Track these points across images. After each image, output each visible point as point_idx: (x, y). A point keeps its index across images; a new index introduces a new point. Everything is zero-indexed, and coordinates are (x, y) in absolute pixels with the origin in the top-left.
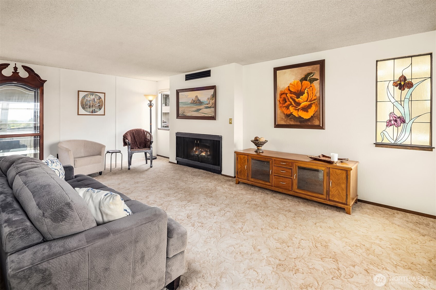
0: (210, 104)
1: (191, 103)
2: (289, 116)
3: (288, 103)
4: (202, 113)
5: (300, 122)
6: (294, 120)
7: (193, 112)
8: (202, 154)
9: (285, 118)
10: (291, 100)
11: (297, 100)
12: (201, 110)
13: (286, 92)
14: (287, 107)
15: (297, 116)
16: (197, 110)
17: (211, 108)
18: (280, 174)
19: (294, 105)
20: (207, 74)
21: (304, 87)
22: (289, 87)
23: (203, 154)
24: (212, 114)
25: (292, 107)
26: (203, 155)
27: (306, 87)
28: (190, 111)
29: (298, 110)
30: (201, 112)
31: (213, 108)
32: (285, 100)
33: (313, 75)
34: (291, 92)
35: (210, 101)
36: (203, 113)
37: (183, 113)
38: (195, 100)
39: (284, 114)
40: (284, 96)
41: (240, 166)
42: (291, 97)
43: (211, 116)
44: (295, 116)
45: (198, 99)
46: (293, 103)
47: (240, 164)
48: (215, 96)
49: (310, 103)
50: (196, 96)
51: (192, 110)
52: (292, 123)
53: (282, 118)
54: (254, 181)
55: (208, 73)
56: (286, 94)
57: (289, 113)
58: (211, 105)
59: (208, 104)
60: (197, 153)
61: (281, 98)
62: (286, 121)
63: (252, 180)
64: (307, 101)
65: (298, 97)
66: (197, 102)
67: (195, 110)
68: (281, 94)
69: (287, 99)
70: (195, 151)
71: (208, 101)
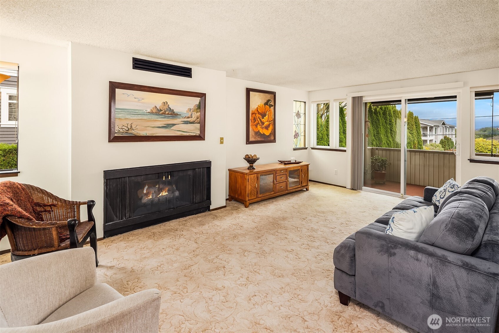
0: (193, 117)
1: (152, 113)
2: (257, 133)
3: (256, 122)
4: (177, 131)
5: (264, 138)
6: (261, 137)
7: (157, 128)
8: (160, 195)
9: (255, 135)
10: (259, 120)
11: (262, 120)
12: (175, 126)
13: (256, 112)
14: (256, 126)
15: (262, 133)
16: (165, 125)
17: (195, 123)
18: (280, 181)
19: (261, 124)
20: (186, 72)
21: (266, 110)
22: (257, 108)
23: (164, 193)
24: (198, 133)
25: (259, 125)
26: (165, 195)
27: (267, 110)
28: (148, 127)
29: (263, 128)
30: (174, 129)
31: (197, 123)
32: (255, 119)
33: (271, 102)
34: (259, 113)
35: (193, 113)
36: (180, 131)
37: (128, 130)
38: (161, 109)
39: (254, 131)
40: (254, 115)
41: (251, 187)
42: (259, 117)
43: (195, 134)
44: (261, 133)
45: (168, 108)
46: (260, 123)
47: (250, 185)
48: (202, 107)
49: (269, 123)
50: (164, 103)
51: (153, 126)
52: (259, 139)
53: (253, 135)
54: (263, 196)
55: (188, 71)
56: (256, 114)
57: (258, 131)
58: (195, 119)
59: (188, 118)
60: (151, 197)
61: (252, 117)
62: (255, 137)
63: (261, 196)
64: (267, 121)
65: (263, 118)
66: (167, 113)
67: (161, 126)
68: (253, 114)
69: (256, 119)
70: (147, 194)
71: (190, 113)
